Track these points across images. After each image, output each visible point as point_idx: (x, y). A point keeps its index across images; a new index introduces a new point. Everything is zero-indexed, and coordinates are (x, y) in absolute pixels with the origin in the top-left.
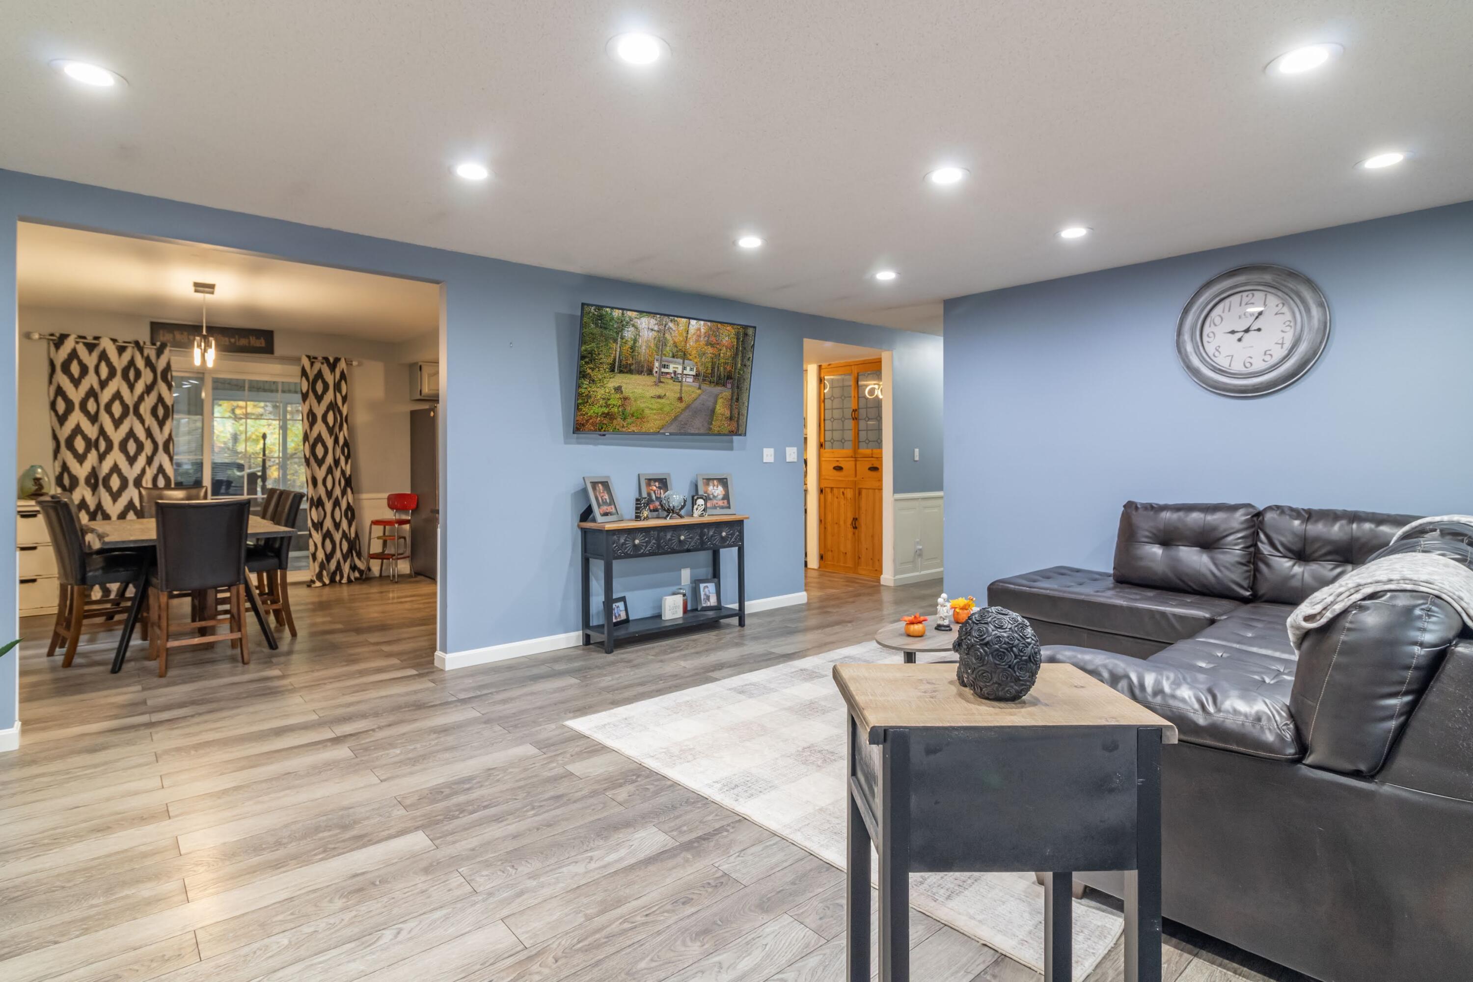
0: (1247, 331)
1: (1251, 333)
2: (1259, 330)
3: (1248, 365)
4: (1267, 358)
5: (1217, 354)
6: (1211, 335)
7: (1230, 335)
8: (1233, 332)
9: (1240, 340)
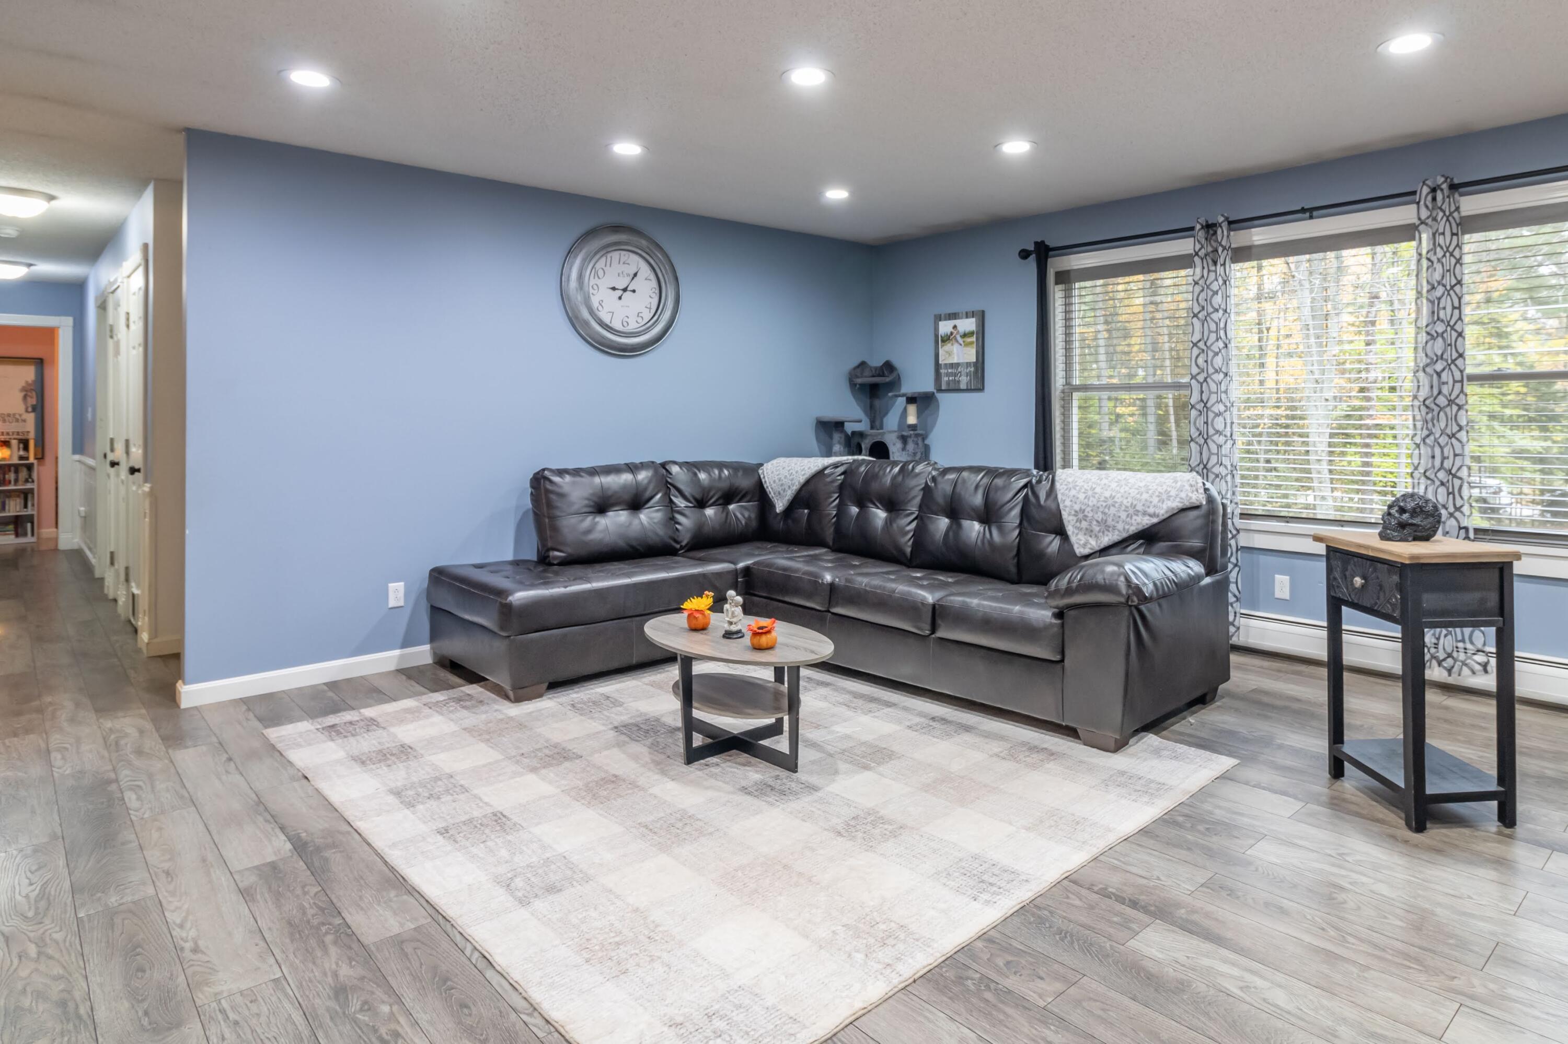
0: (625, 290)
1: (628, 293)
2: (634, 291)
3: (625, 324)
4: (640, 320)
5: (600, 308)
6: (595, 287)
7: (611, 291)
8: (614, 289)
9: (620, 298)
